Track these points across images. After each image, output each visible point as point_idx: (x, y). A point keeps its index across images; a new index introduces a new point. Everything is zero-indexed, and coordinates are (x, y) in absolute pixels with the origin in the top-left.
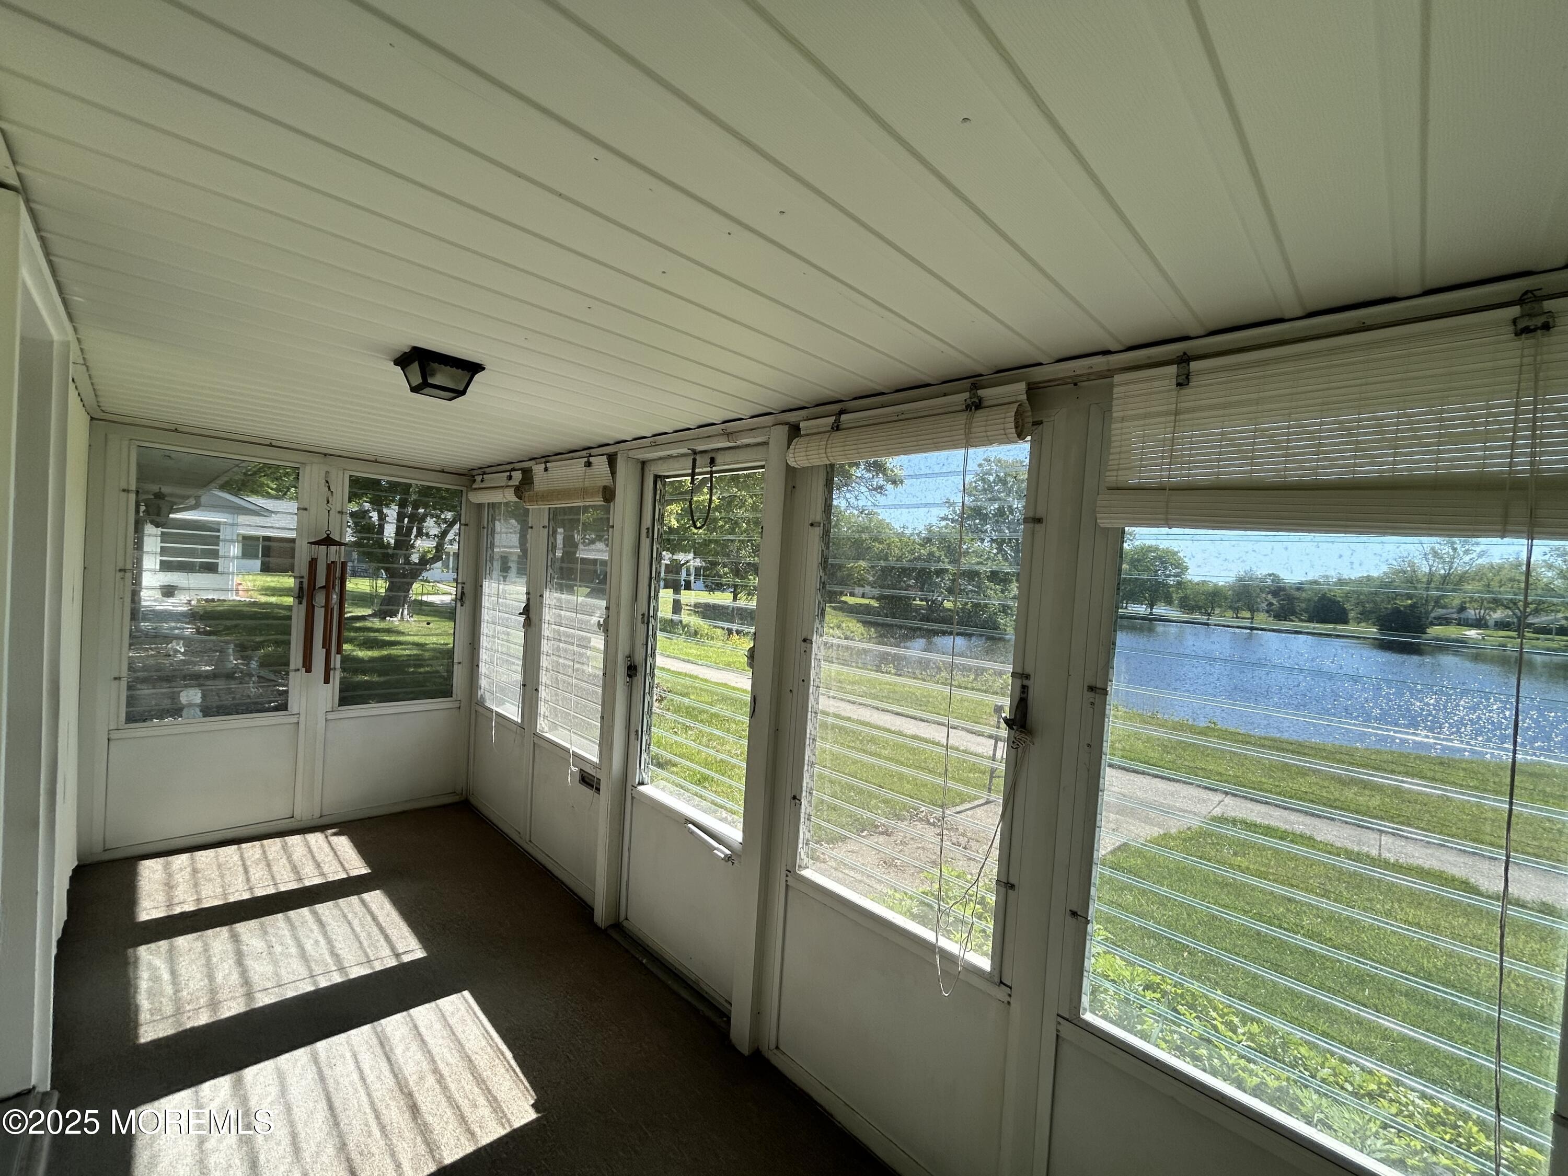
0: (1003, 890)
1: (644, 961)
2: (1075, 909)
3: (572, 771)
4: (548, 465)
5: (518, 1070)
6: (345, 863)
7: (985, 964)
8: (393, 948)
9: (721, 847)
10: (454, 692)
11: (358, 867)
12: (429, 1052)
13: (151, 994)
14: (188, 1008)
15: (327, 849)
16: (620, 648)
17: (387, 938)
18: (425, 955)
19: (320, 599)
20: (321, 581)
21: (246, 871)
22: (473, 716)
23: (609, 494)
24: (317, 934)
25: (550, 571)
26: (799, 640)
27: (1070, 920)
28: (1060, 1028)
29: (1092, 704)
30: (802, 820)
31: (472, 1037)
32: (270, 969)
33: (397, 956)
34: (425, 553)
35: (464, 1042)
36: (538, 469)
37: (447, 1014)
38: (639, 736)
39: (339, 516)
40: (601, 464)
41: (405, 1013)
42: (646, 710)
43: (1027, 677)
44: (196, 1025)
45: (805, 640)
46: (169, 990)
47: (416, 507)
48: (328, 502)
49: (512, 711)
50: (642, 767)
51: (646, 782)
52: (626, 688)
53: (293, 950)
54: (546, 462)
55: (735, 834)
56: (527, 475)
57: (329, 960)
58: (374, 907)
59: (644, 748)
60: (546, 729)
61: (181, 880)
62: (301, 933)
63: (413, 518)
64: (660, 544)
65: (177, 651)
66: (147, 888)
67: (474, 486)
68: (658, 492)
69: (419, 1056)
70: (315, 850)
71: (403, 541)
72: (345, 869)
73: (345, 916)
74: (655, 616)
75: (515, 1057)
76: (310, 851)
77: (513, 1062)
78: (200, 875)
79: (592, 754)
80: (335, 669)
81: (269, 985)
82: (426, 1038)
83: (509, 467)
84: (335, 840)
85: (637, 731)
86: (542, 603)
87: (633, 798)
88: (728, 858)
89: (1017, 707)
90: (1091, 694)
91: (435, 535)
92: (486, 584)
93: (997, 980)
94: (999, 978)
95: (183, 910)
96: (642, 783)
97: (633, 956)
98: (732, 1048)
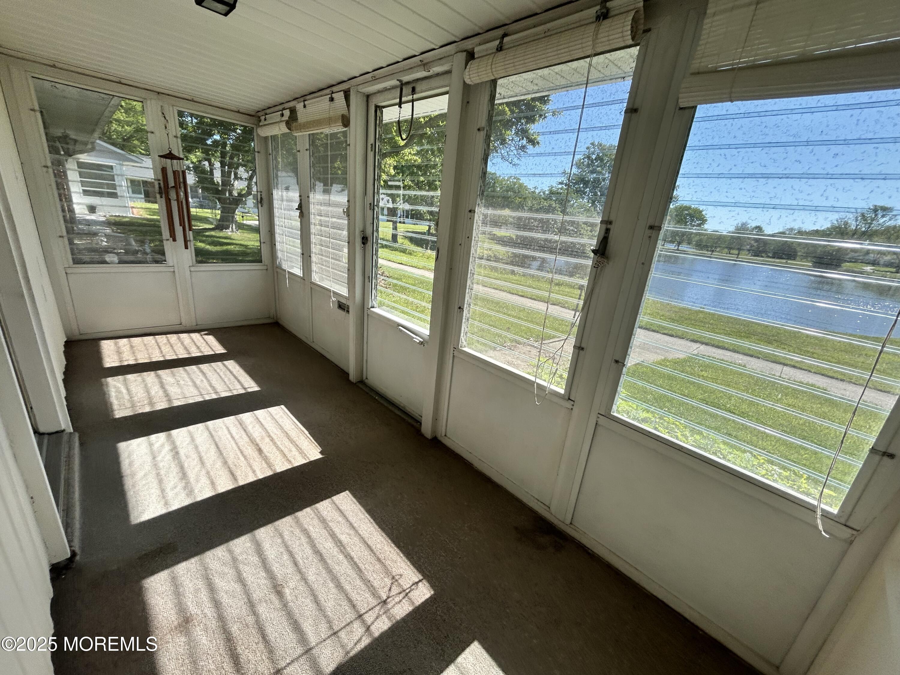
0: (577, 351)
1: (377, 398)
2: (617, 359)
3: (333, 301)
4: (306, 102)
5: (311, 438)
6: (213, 347)
7: (562, 391)
8: (242, 385)
9: (417, 337)
10: (263, 260)
11: (220, 349)
12: (265, 428)
13: (117, 398)
14: (139, 404)
15: (202, 341)
16: (357, 225)
17: (239, 381)
18: (260, 389)
19: (173, 195)
20: (171, 183)
21: (160, 348)
22: (276, 274)
23: (346, 121)
24: (201, 377)
25: (312, 180)
26: (467, 211)
27: (614, 365)
28: (598, 420)
29: (650, 237)
30: (464, 320)
31: (287, 424)
32: (179, 391)
33: (245, 389)
34: (241, 190)
35: (283, 426)
36: (299, 106)
37: (273, 414)
38: (370, 279)
39: (175, 139)
40: (339, 97)
41: (251, 413)
42: (374, 264)
43: (611, 223)
44: (144, 411)
45: (470, 211)
46: (127, 397)
47: (231, 158)
48: (166, 128)
49: (298, 271)
50: (373, 298)
51: (375, 306)
52: (362, 251)
53: (190, 383)
54: (304, 101)
55: (425, 330)
56: (293, 111)
57: (209, 388)
58: (230, 368)
59: (373, 287)
60: (317, 280)
61: (125, 350)
62: (193, 376)
63: (230, 166)
64: (380, 156)
65: (102, 241)
66: (108, 353)
67: (261, 124)
68: (378, 118)
69: (260, 430)
70: (196, 340)
71: (226, 183)
72: (213, 350)
73: (215, 371)
74: (378, 206)
75: (309, 433)
76: (193, 341)
77: (309, 435)
78: (135, 348)
79: (343, 291)
80: (190, 241)
81: (180, 397)
82: (263, 423)
83: (280, 107)
84: (206, 337)
85: (369, 277)
86: (309, 202)
87: (368, 315)
88: (421, 343)
89: (601, 242)
90: (650, 231)
91: (246, 179)
92: (275, 192)
93: (567, 397)
94: (568, 397)
95: (129, 363)
96: (373, 307)
97: (370, 395)
98: (422, 435)
